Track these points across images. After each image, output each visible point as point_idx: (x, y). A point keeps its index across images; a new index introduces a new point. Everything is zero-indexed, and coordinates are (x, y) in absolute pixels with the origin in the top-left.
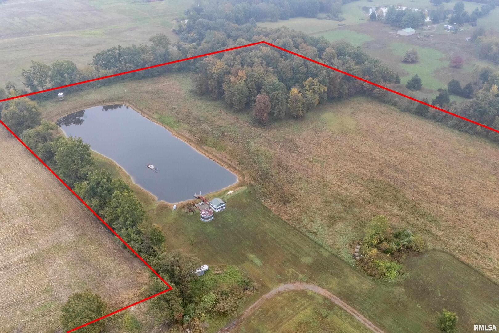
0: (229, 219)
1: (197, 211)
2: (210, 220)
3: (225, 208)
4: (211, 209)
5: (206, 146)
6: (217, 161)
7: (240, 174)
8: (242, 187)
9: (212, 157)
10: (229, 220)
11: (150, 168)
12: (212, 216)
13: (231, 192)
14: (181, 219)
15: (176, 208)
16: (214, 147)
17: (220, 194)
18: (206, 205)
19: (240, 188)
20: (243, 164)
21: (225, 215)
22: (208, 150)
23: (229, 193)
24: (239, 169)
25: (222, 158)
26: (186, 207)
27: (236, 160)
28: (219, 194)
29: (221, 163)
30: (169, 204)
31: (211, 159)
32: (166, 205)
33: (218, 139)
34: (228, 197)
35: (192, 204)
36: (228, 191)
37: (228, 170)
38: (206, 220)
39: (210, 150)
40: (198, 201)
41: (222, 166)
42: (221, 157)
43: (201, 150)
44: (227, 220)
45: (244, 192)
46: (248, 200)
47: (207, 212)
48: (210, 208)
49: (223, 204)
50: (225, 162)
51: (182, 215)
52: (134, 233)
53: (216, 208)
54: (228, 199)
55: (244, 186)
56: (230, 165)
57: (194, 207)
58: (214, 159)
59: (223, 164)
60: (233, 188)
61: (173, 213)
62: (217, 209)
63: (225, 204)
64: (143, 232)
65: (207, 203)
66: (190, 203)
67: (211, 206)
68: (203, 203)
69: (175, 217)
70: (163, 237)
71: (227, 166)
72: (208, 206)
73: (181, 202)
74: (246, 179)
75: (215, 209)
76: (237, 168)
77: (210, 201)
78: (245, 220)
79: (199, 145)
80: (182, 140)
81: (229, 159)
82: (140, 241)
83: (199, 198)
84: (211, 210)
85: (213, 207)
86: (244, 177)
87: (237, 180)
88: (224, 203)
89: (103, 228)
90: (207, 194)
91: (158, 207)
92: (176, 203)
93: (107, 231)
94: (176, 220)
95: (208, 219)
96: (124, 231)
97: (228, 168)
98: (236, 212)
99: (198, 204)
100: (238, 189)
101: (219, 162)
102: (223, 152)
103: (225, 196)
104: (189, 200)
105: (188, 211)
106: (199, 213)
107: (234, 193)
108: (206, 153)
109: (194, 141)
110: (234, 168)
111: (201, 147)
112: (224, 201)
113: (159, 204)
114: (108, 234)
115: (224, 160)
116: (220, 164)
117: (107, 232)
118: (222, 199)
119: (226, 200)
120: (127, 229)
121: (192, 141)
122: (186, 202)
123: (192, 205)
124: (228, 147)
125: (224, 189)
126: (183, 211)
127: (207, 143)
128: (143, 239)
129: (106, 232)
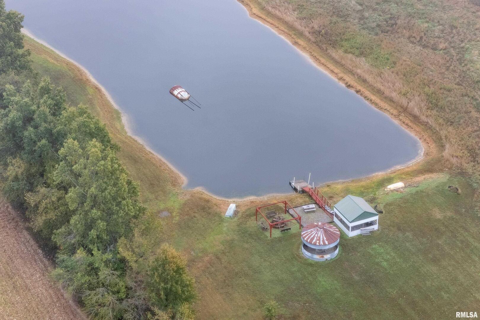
0: (387, 261)
1: (294, 227)
2: (327, 257)
3: (376, 227)
4: (336, 225)
5: (341, 52)
6: (367, 93)
7: (430, 136)
8: (434, 176)
9: (352, 83)
10: (385, 264)
11: (177, 97)
12: (336, 247)
13: (399, 185)
14: (246, 246)
15: (236, 213)
16: (362, 54)
17: (367, 188)
18: (320, 214)
19: (427, 176)
20: (442, 108)
21: (373, 249)
22: (343, 62)
23: (392, 187)
24: (431, 121)
25: (382, 88)
26: (264, 213)
27: (424, 97)
28: (362, 187)
29: (378, 101)
30: (215, 198)
31: (349, 86)
32: (208, 201)
33: (377, 34)
34: (389, 199)
35: (282, 205)
36: (390, 180)
37: (396, 122)
38: (317, 257)
39: (349, 62)
40: (300, 199)
41: (381, 108)
42: (379, 86)
43: (323, 60)
44: (378, 264)
45: (440, 190)
46: (449, 214)
47: (321, 234)
48: (332, 222)
49: (372, 215)
50: (390, 100)
51: (250, 235)
52: (107, 263)
53: (351, 225)
54: (387, 204)
55: (441, 171)
56: (405, 110)
57: (287, 217)
58: (359, 88)
59: (382, 104)
60: (407, 174)
61: (225, 224)
62: (354, 228)
63: (376, 218)
64: (134, 265)
65: (325, 210)
66: (275, 202)
67: (335, 220)
68: (314, 206)
69: (228, 238)
70: (187, 286)
71: (395, 112)
72: (326, 218)
73: (252, 198)
74: (446, 153)
75: (347, 227)
76: (423, 118)
77: (335, 203)
78: (434, 269)
79: (320, 48)
80: (274, 31)
81: (403, 91)
82: (123, 290)
83: (303, 191)
84: (333, 229)
85: (341, 221)
86: (442, 147)
87: (422, 152)
88: (374, 212)
89: (32, 242)
90: (329, 183)
91: (185, 204)
92: (235, 200)
93: (40, 251)
94: (230, 244)
95: (322, 252)
96: (80, 254)
97: (397, 117)
98: (407, 244)
99: (298, 210)
100: (420, 178)
101: (373, 98)
102: (387, 71)
103: (380, 193)
104: (275, 195)
105: (267, 223)
106: (299, 235)
107: (408, 190)
108: (336, 71)
109: (307, 34)
110: (416, 119)
111: (324, 52)
112: (375, 208)
113: (188, 197)
114: (42, 262)
115: (387, 92)
116: (376, 104)
117: (41, 255)
118: (371, 201)
119: (381, 207)
120: (90, 252)
121: (301, 34)
122: (265, 198)
123: (281, 208)
124: (404, 58)
125: (380, 175)
126: (252, 224)
127: (344, 43)
128: (131, 284)
129: (38, 254)
